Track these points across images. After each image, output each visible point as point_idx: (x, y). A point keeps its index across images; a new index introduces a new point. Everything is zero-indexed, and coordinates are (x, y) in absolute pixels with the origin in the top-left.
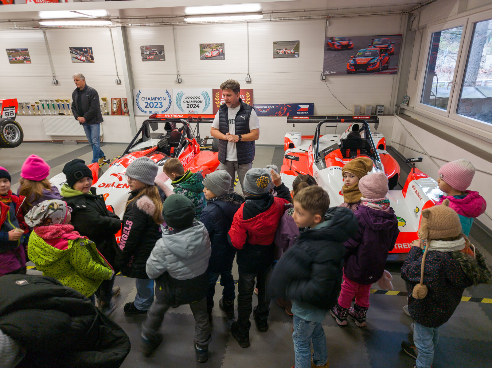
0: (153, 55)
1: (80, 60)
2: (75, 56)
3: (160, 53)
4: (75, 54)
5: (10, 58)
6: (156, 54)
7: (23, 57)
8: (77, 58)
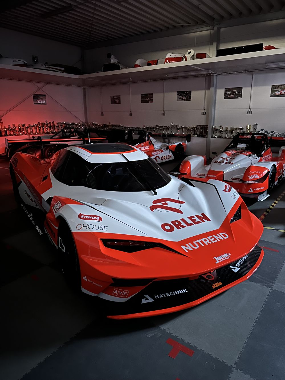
0: (233, 94)
1: (182, 99)
2: (179, 97)
3: (239, 92)
4: (180, 95)
5: (142, 100)
6: (236, 94)
7: (149, 99)
8: (180, 98)
